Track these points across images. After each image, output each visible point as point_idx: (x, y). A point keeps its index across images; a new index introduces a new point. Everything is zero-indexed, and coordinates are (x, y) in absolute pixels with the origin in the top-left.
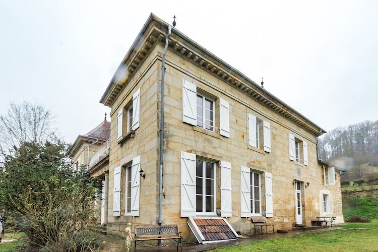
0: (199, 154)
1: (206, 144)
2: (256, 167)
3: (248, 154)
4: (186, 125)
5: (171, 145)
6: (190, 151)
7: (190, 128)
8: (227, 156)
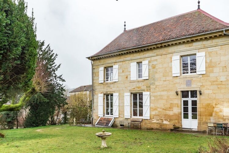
0: (105, 93)
1: (108, 88)
2: (136, 91)
3: (130, 85)
4: (101, 84)
5: (96, 93)
6: (101, 93)
7: (102, 84)
8: (117, 90)
